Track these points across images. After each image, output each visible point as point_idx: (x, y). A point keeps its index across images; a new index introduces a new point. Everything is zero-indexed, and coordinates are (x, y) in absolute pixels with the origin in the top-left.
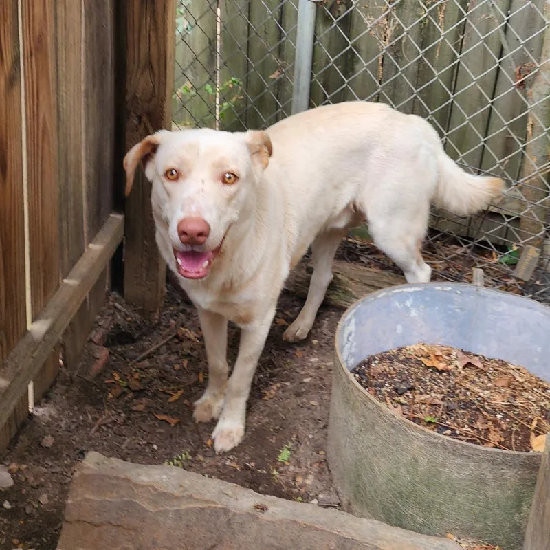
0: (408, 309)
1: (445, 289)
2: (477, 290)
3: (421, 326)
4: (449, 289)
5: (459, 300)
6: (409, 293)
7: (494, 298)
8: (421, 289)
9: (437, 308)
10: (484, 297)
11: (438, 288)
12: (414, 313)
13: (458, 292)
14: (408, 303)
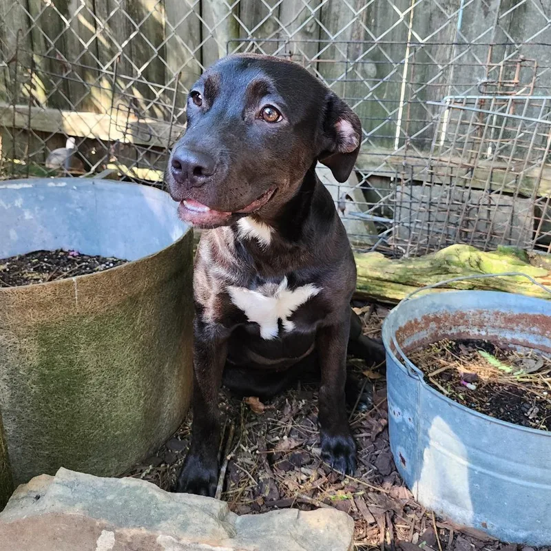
0: (19, 211)
1: (59, 185)
2: (93, 183)
3: (42, 232)
4: (64, 184)
5: (77, 197)
6: (17, 190)
7: (111, 191)
8: (31, 186)
9: (55, 209)
10: (102, 190)
11: (51, 184)
12: (28, 215)
13: (75, 188)
14: (18, 203)
